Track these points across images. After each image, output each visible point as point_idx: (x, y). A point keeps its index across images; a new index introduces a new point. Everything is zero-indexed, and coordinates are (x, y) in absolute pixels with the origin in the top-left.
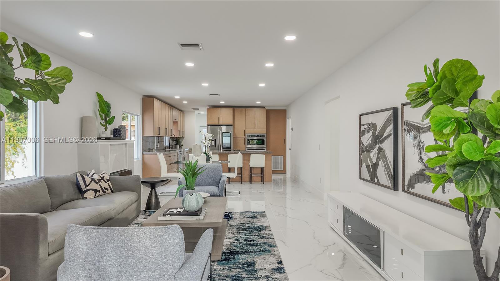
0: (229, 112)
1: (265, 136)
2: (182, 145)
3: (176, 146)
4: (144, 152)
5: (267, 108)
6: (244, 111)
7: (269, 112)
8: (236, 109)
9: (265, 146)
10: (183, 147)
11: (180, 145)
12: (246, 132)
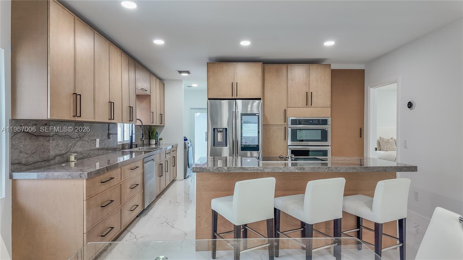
0: (255, 70)
1: (329, 122)
2: (161, 139)
3: (149, 141)
4: (14, 171)
5: (334, 67)
6: (284, 71)
7: (335, 74)
8: (267, 66)
9: (329, 143)
10: (161, 142)
11: (156, 138)
12: (288, 113)
